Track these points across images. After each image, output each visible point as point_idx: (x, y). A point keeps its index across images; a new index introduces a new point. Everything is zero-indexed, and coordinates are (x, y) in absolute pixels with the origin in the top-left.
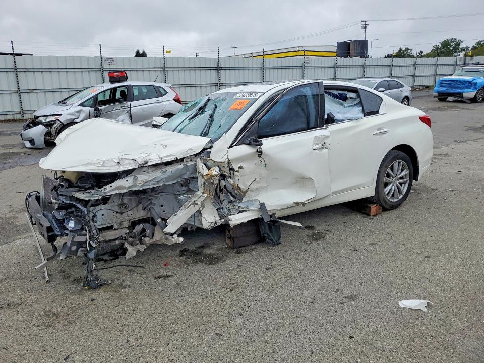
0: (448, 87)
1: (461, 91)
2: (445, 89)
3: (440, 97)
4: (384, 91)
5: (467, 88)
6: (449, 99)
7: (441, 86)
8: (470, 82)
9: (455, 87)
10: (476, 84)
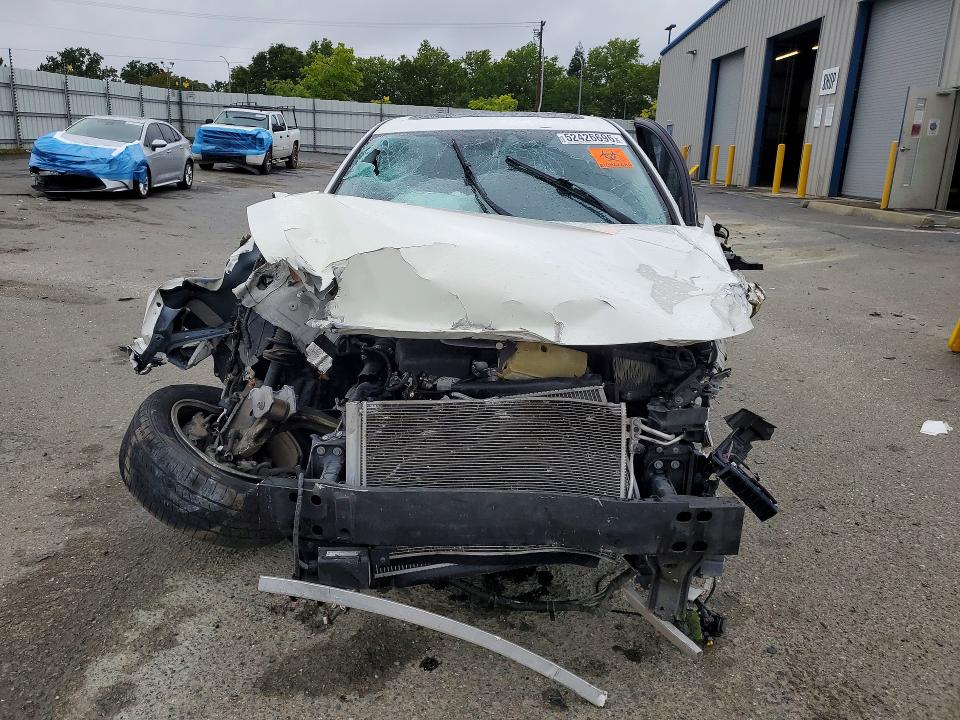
0: (219, 144)
1: (241, 151)
2: (214, 147)
3: (205, 163)
4: (164, 146)
5: (250, 146)
6: (217, 165)
7: (206, 141)
8: (254, 137)
9: (230, 145)
10: (261, 140)
